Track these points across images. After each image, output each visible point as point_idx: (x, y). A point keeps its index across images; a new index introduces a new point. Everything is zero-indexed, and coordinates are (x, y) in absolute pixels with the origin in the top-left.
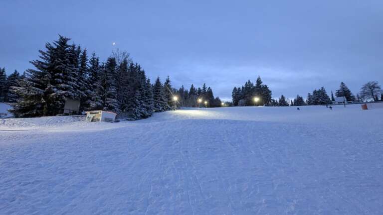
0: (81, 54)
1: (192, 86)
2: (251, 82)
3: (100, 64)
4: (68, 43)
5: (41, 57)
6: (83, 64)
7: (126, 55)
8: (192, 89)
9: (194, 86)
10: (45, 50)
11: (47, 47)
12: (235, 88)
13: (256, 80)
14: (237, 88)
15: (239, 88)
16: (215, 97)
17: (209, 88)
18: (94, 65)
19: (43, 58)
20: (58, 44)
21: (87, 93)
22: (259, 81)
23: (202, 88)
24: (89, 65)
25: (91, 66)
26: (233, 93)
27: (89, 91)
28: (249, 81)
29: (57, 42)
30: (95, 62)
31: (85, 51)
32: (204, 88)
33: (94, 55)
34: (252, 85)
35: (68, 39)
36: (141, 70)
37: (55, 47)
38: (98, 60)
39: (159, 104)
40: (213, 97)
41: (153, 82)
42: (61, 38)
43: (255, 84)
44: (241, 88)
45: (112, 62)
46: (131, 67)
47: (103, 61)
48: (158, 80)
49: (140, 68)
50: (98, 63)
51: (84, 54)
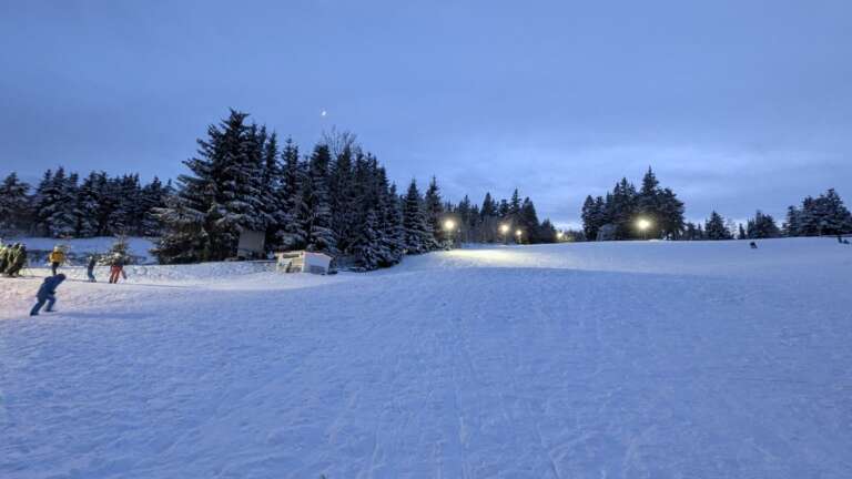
0: (267, 142)
1: (488, 195)
2: (629, 182)
3: (301, 160)
4: (246, 122)
5: (199, 152)
6: (271, 161)
7: (349, 137)
8: (488, 203)
9: (493, 197)
10: (207, 139)
11: (210, 133)
12: (590, 198)
13: (643, 177)
14: (594, 197)
15: (600, 199)
16: (541, 221)
17: (528, 199)
18: (289, 162)
19: (203, 154)
20: (228, 126)
21: (277, 218)
22: (649, 181)
23: (509, 201)
24: (281, 162)
25: (284, 163)
26: (584, 209)
27: (280, 212)
28: (624, 182)
29: (226, 122)
30: (291, 155)
31: (274, 136)
32: (515, 201)
33: (290, 141)
34: (633, 188)
35: (245, 115)
36: (379, 166)
37: (223, 132)
38: (296, 151)
39: (415, 239)
40: (535, 219)
41: (402, 191)
42: (234, 113)
43: (639, 188)
44: (604, 198)
45: (322, 154)
46: (359, 161)
47: (306, 153)
48: (413, 186)
49: (375, 163)
50: (296, 158)
51: (273, 141)
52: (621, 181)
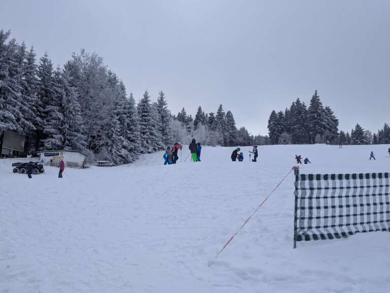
1: (200, 109)
2: (301, 102)
8: (200, 114)
9: (203, 110)
12: (273, 113)
13: (311, 98)
14: (277, 113)
15: (281, 113)
16: (238, 127)
17: (229, 112)
22: (315, 101)
23: (215, 114)
26: (269, 122)
28: (298, 101)
32: (220, 114)
39: (147, 142)
43: (308, 105)
44: (284, 112)
52: (295, 101)
